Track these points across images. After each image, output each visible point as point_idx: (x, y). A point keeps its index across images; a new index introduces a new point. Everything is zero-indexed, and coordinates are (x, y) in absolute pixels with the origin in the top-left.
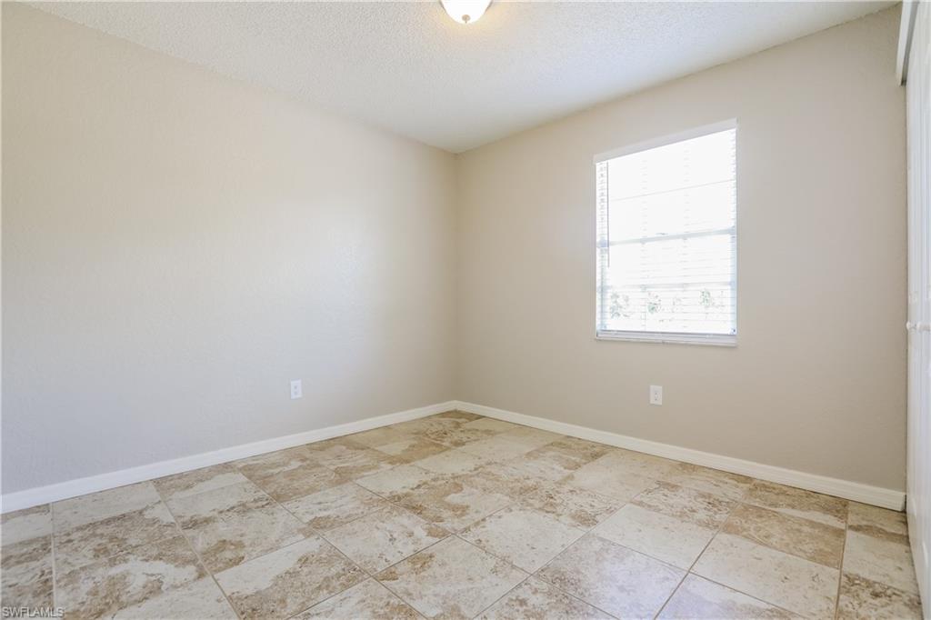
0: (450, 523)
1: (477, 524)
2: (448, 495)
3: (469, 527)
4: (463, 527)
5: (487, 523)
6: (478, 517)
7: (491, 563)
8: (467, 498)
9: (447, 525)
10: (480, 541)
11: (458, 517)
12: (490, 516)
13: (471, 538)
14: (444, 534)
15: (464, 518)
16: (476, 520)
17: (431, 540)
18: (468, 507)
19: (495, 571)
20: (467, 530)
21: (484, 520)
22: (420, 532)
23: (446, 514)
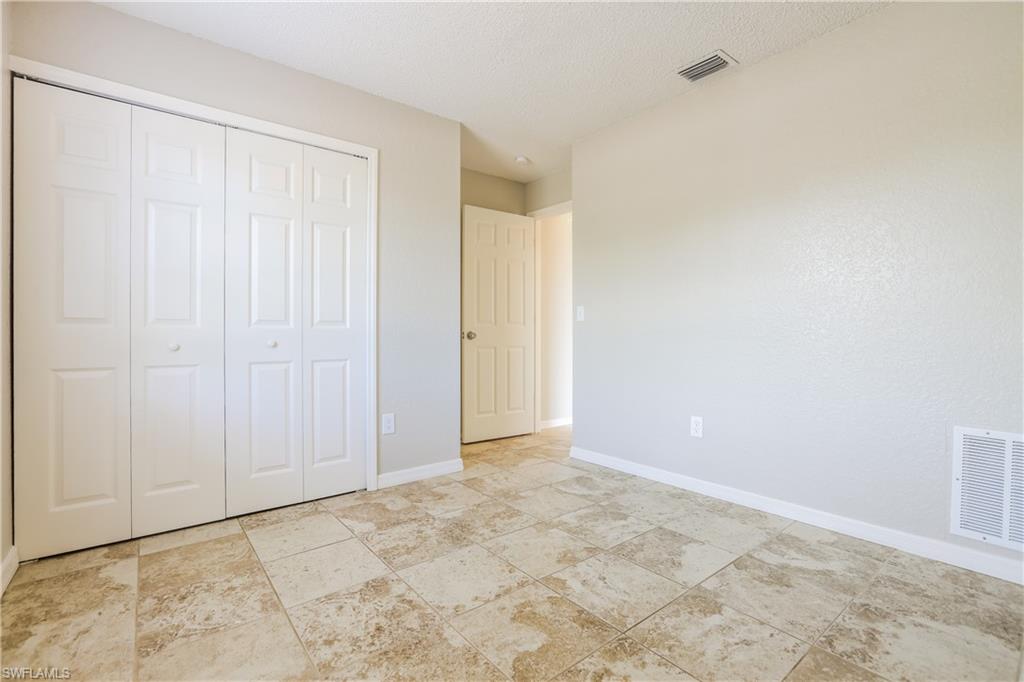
0: (539, 595)
1: (508, 591)
2: (540, 650)
3: (518, 588)
4: (526, 589)
5: (496, 590)
6: (505, 601)
7: (506, 553)
8: (511, 639)
9: (544, 592)
10: (510, 572)
11: (529, 604)
12: (488, 601)
13: (519, 575)
14: (547, 580)
15: (523, 601)
16: (507, 596)
17: (560, 576)
18: (513, 619)
19: (505, 548)
20: (521, 585)
21: (498, 596)
22: (575, 585)
23: (544, 609)
